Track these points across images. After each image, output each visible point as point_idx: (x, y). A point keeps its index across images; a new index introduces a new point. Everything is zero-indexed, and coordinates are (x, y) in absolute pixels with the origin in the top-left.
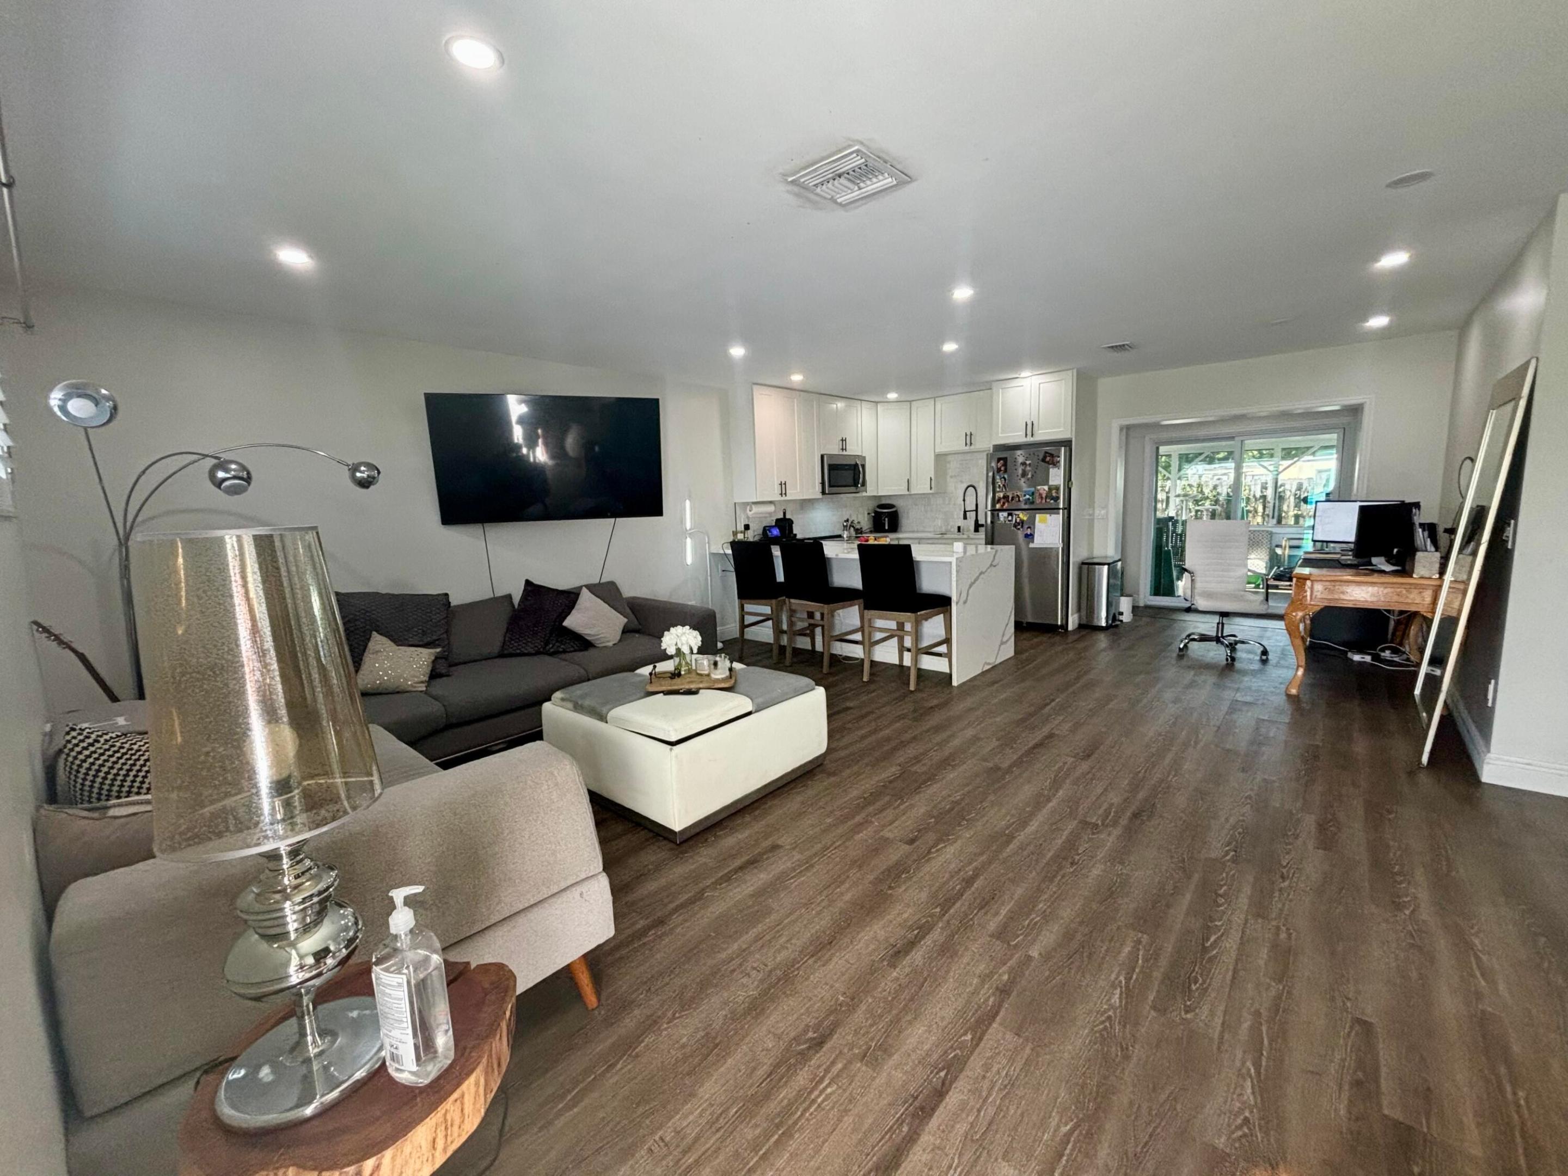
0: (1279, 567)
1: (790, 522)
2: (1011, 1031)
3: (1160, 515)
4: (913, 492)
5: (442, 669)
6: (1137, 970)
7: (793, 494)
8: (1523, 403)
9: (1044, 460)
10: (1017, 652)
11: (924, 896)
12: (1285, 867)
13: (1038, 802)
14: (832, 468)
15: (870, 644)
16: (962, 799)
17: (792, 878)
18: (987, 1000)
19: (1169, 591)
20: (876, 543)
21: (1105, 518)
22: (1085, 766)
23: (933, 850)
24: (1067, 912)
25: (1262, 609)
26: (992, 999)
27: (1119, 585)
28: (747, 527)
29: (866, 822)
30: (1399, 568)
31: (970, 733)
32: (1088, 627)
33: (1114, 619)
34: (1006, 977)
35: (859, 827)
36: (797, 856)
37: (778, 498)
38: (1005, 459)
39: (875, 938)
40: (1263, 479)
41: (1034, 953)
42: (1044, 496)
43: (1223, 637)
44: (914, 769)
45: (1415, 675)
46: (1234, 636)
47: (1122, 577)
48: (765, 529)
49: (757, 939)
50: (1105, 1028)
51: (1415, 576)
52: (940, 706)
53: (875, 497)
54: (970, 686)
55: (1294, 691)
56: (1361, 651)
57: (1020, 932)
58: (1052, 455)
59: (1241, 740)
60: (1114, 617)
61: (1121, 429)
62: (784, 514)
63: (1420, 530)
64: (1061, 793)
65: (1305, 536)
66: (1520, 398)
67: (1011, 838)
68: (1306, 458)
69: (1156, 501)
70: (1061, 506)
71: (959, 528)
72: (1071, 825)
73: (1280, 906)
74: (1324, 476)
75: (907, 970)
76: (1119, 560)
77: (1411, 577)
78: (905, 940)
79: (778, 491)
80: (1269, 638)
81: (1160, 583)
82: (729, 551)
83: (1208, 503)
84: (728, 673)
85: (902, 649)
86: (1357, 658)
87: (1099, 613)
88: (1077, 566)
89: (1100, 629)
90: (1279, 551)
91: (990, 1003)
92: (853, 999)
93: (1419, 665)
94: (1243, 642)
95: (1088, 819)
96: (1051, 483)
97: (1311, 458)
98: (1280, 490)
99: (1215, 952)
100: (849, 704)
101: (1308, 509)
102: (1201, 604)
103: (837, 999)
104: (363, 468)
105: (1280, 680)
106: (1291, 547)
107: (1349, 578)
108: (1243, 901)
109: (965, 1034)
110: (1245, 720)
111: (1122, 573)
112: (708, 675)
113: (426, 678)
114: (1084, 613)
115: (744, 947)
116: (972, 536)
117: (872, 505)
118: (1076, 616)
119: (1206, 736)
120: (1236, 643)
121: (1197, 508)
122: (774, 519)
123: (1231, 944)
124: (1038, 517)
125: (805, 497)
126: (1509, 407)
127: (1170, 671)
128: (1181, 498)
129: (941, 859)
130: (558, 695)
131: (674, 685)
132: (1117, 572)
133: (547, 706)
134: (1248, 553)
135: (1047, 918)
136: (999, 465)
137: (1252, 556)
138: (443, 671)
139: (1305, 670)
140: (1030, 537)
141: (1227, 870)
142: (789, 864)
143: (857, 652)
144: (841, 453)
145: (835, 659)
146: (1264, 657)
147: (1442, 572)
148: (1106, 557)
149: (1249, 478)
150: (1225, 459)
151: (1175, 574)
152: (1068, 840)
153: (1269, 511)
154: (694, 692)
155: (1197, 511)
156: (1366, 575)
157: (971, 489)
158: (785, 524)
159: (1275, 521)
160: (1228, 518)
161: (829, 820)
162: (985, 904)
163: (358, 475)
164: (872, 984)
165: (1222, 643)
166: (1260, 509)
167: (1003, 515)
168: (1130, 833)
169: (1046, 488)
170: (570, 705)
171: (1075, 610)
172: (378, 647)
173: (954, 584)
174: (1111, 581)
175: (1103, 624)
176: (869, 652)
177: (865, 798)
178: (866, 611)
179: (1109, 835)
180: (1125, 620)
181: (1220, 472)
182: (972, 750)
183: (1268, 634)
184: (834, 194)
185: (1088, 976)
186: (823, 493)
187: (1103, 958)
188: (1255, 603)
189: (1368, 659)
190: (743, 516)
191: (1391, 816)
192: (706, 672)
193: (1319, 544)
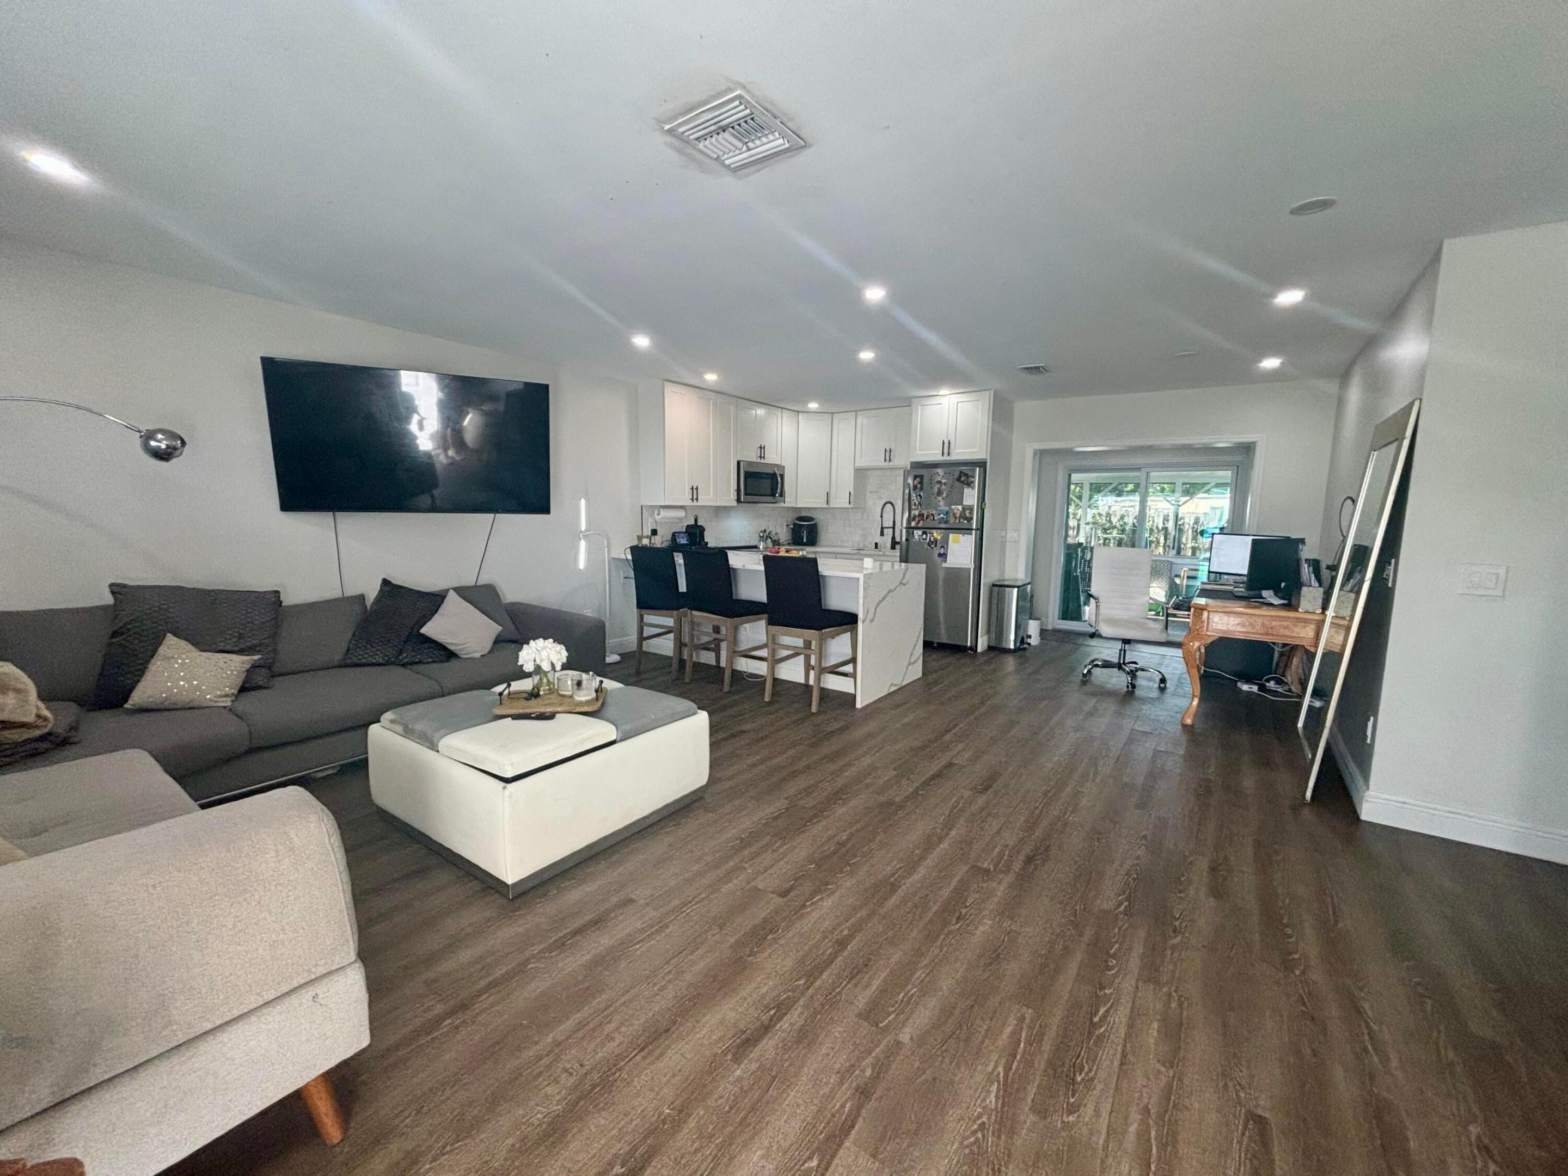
0: (1178, 597)
1: (702, 530)
2: (865, 1151)
3: (1070, 541)
4: (832, 505)
5: (259, 679)
6: (1018, 1057)
7: (706, 499)
8: (1406, 443)
9: (959, 479)
10: (924, 674)
11: (789, 963)
12: (1177, 919)
13: (929, 843)
14: (749, 475)
15: (775, 662)
16: (848, 840)
17: (638, 943)
18: (843, 1106)
19: (1077, 616)
20: (787, 555)
21: (1016, 542)
22: (981, 800)
23: (808, 903)
24: (947, 983)
25: (1162, 637)
26: (848, 1105)
27: (1028, 608)
28: (654, 532)
29: (739, 868)
30: (1285, 602)
31: (867, 761)
32: (996, 649)
33: (1022, 642)
34: (868, 1072)
35: (728, 876)
36: (651, 913)
37: (689, 503)
38: (921, 477)
39: (722, 1021)
40: (1166, 512)
41: (905, 1037)
42: (958, 515)
43: (1124, 663)
44: (802, 802)
45: (1299, 705)
46: (1135, 663)
47: (1031, 601)
48: (674, 535)
49: (581, 1025)
50: (977, 1141)
51: (1300, 610)
52: (842, 730)
53: (795, 509)
54: (874, 708)
55: (1189, 721)
56: (1249, 681)
57: (891, 1009)
58: (967, 475)
59: (1138, 773)
60: (1022, 640)
61: (1035, 454)
62: (696, 520)
63: (1306, 566)
64: (953, 833)
65: (1201, 568)
66: (1404, 438)
67: (894, 888)
68: (1201, 495)
69: (1067, 527)
70: (974, 527)
71: (876, 544)
72: (961, 871)
73: (1171, 967)
74: (1218, 512)
75: (754, 1066)
76: (1029, 583)
77: (1298, 611)
78: (758, 1023)
79: (688, 495)
80: (1167, 667)
81: (1068, 608)
82: (630, 557)
83: (1115, 531)
84: (594, 695)
85: (808, 667)
86: (1245, 687)
87: (1008, 637)
88: (987, 588)
89: (1008, 651)
90: (1178, 581)
91: (847, 1110)
92: (681, 1111)
93: (1301, 696)
94: (1143, 670)
95: (979, 864)
96: (965, 503)
97: (1206, 495)
98: (1180, 523)
99: (1102, 1030)
100: (744, 727)
101: (1205, 541)
102: (1105, 630)
103: (661, 1113)
104: (160, 436)
105: (1176, 709)
106: (1189, 577)
107: (1241, 609)
108: (1134, 962)
109: (810, 1158)
110: (1143, 751)
111: (1032, 596)
112: (571, 697)
113: (236, 693)
114: (993, 636)
115: (561, 1038)
116: (887, 553)
117: (791, 517)
118: (985, 638)
119: (1105, 768)
120: (1137, 670)
121: (1106, 536)
122: (685, 525)
123: (1120, 1017)
124: (952, 536)
125: (718, 504)
126: (1393, 448)
127: (1073, 697)
128: (1091, 526)
129: (815, 915)
130: (388, 716)
131: (529, 707)
132: (1027, 594)
133: (374, 729)
134: (1151, 582)
135: (926, 989)
136: (916, 482)
137: (1154, 585)
138: (261, 683)
139: (1200, 700)
140: (943, 556)
141: (1120, 923)
142: (639, 925)
143: (760, 668)
144: (759, 460)
145: (737, 676)
146: (1162, 685)
147: (1325, 607)
148: (1017, 580)
149: (1152, 511)
150: (1133, 492)
151: (1082, 599)
152: (955, 890)
153: (1170, 542)
154: (551, 716)
155: (1105, 539)
156: (1255, 607)
157: (889, 505)
158: (695, 532)
159: (1175, 552)
160: (1133, 546)
161: (696, 867)
162: (857, 972)
163: (153, 443)
164: (710, 1087)
165: (1124, 670)
166: (1162, 540)
167: (918, 533)
168: (1024, 880)
169: (960, 508)
170: (399, 729)
171: (985, 631)
172: (169, 653)
173: (861, 601)
174: (1020, 603)
175: (1012, 647)
176: (772, 670)
177: (742, 840)
178: (770, 627)
179: (1000, 883)
180: (1033, 644)
181: (1127, 504)
182: (868, 781)
183: (1166, 662)
184: (721, 153)
185: (962, 1069)
186: (738, 500)
187: (983, 1042)
188: (1155, 631)
189: (1255, 688)
190: (650, 520)
191: (1279, 858)
192: (570, 693)
193: (1212, 576)
